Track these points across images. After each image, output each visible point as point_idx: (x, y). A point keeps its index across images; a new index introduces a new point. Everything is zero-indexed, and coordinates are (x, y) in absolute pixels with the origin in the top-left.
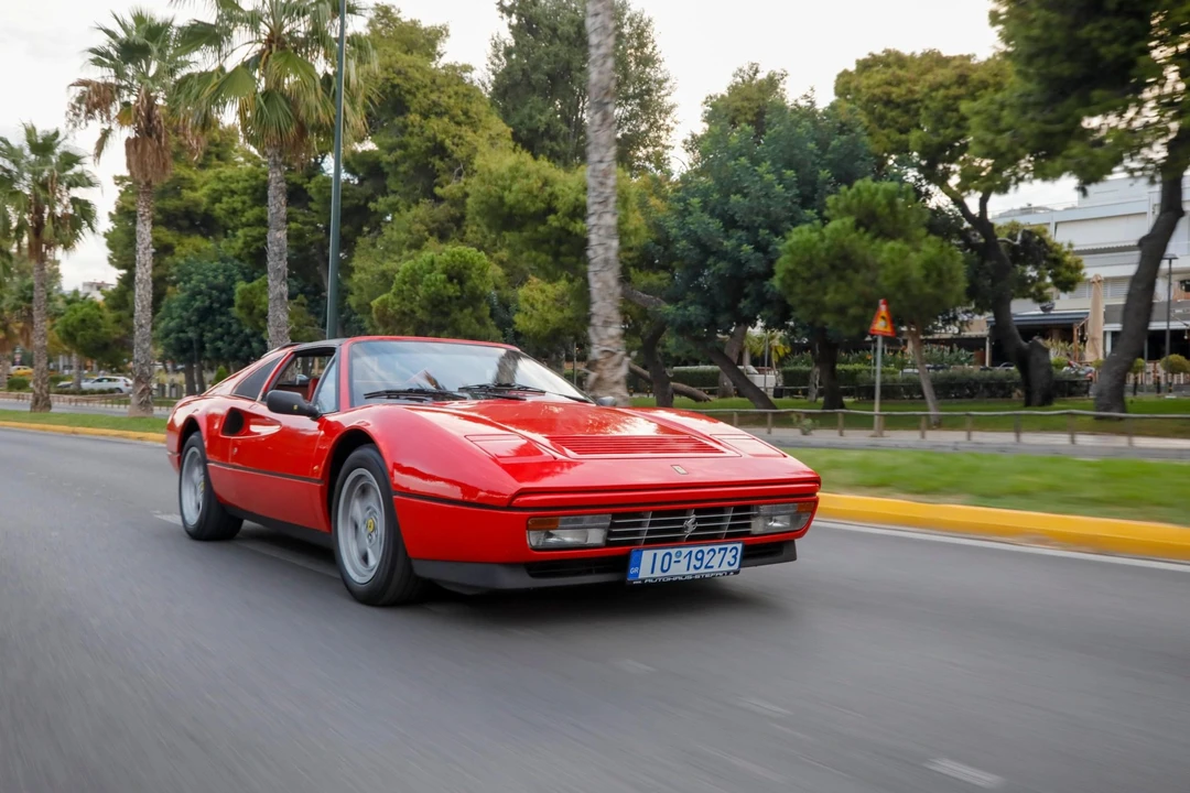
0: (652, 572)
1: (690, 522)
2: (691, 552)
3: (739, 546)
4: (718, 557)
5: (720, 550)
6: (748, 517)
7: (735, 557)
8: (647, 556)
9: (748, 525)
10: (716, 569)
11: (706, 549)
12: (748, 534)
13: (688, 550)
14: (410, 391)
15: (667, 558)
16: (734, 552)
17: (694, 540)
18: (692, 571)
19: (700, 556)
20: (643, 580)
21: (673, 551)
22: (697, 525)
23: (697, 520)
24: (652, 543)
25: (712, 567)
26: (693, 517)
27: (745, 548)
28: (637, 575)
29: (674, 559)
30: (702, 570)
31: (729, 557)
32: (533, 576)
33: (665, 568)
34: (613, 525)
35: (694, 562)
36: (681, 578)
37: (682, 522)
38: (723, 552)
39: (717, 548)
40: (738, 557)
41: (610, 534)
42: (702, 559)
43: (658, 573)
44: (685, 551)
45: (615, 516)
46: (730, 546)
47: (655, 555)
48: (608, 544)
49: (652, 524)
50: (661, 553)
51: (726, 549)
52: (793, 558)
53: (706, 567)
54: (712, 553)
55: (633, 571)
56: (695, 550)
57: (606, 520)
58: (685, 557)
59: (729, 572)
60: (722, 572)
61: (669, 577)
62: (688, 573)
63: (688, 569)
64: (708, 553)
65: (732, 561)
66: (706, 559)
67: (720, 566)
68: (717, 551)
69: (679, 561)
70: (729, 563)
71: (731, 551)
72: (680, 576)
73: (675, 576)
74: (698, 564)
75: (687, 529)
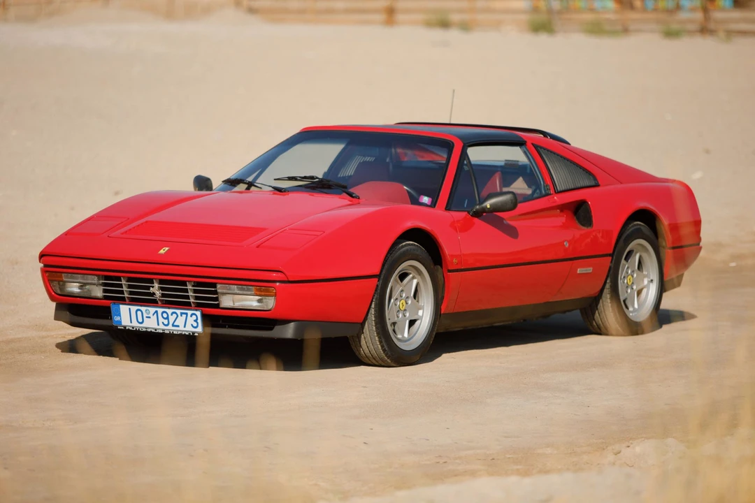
0: (131, 322)
1: (156, 289)
2: (156, 312)
3: (198, 313)
4: (182, 319)
5: (182, 314)
7: (196, 321)
8: (124, 309)
9: (217, 300)
10: (181, 328)
11: (169, 311)
12: (216, 306)
13: (155, 309)
15: (139, 313)
16: (194, 317)
18: (161, 326)
19: (165, 315)
20: (125, 327)
21: (143, 309)
22: (161, 292)
23: (160, 288)
24: (133, 301)
25: (178, 326)
27: (204, 316)
28: (120, 322)
29: (145, 315)
30: (170, 327)
31: (191, 320)
33: (140, 320)
35: (161, 320)
36: (153, 331)
37: (148, 288)
38: (184, 316)
39: (178, 312)
40: (199, 321)
42: (167, 318)
43: (135, 324)
44: (152, 310)
46: (190, 312)
47: (130, 309)
50: (134, 308)
51: (187, 314)
53: (173, 325)
54: (175, 316)
55: (116, 318)
56: (160, 310)
58: (153, 315)
59: (193, 333)
60: (187, 331)
61: (144, 328)
62: (157, 327)
63: (158, 325)
64: (172, 315)
65: (195, 324)
66: (172, 318)
67: (185, 327)
68: (179, 315)
69: (149, 317)
70: (192, 325)
71: (191, 316)
72: (153, 328)
73: (149, 328)
74: (166, 322)
75: (154, 294)
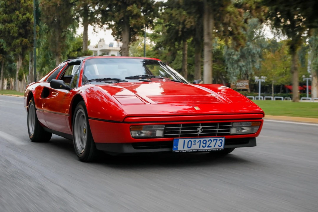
0: (184, 148)
1: (200, 130)
2: (200, 141)
3: (223, 139)
4: (213, 143)
5: (214, 140)
6: (229, 127)
7: (221, 143)
8: (181, 141)
9: (229, 131)
10: (213, 148)
11: (207, 139)
12: (229, 134)
13: (199, 139)
14: (105, 79)
15: (190, 142)
16: (221, 141)
17: (202, 136)
18: (202, 148)
19: (205, 142)
20: (180, 151)
21: (192, 140)
22: (203, 130)
23: (203, 128)
24: (183, 137)
25: (211, 147)
26: (201, 127)
27: (226, 140)
28: (177, 149)
29: (193, 143)
30: (206, 148)
31: (218, 143)
32: (135, 148)
33: (189, 146)
34: (165, 129)
35: (202, 144)
36: (196, 151)
37: (196, 128)
38: (215, 141)
39: (212, 139)
40: (223, 143)
41: (165, 133)
42: (206, 143)
43: (186, 148)
44: (198, 140)
45: (166, 126)
46: (218, 139)
47: (184, 141)
48: (165, 136)
49: (182, 129)
50: (187, 140)
52: (254, 144)
53: (208, 147)
54: (210, 141)
55: (175, 147)
56: (202, 140)
57: (162, 127)
58: (198, 142)
59: (219, 149)
60: (215, 149)
61: (191, 150)
62: (199, 149)
63: (200, 147)
64: (208, 141)
65: (220, 145)
66: (208, 143)
67: (214, 147)
68: (213, 140)
69: (195, 144)
70: (219, 145)
71: (219, 141)
72: (196, 150)
73: (194, 150)
74: (204, 145)
75: (198, 131)
